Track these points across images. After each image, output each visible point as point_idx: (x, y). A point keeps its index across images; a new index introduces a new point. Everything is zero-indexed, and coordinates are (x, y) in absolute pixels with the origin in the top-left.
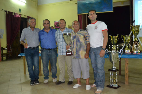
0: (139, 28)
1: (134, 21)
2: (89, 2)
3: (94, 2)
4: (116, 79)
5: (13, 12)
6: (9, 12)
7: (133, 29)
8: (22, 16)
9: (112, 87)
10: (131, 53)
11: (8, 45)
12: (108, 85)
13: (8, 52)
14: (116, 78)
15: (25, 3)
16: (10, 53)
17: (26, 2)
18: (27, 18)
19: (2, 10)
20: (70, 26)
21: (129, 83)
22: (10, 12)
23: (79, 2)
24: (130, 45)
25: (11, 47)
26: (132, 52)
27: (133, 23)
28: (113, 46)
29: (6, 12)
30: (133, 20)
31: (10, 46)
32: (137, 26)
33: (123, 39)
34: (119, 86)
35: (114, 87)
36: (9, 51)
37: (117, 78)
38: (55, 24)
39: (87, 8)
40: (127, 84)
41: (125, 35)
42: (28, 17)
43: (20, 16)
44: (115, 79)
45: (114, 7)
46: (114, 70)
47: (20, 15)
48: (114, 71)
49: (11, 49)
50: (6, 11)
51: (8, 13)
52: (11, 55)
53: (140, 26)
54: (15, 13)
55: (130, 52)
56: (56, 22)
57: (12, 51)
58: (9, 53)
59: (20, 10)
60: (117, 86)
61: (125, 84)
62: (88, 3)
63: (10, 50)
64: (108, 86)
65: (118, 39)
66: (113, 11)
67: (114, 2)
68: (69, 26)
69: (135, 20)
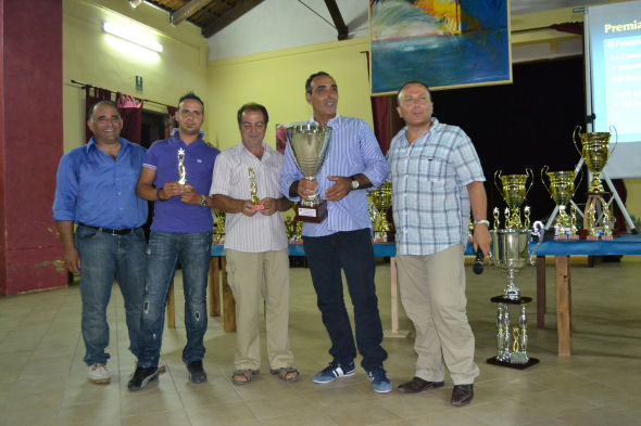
0: (606, 143)
1: (593, 116)
2: (415, 46)
3: (435, 46)
4: (521, 332)
5: (114, 89)
6: (96, 88)
7: (586, 148)
8: (146, 106)
9: (506, 364)
10: (577, 237)
12: (490, 356)
14: (521, 329)
15: (159, 53)
17: (160, 48)
18: (166, 111)
19: (73, 81)
21: (573, 353)
22: (100, 90)
23: (375, 46)
24: (574, 206)
26: (583, 234)
27: (589, 126)
28: (511, 213)
29: (84, 91)
30: (589, 113)
32: (599, 134)
33: (548, 183)
34: (533, 362)
35: (512, 361)
37: (524, 330)
38: (280, 137)
39: (406, 70)
40: (564, 353)
41: (556, 169)
42: (170, 108)
43: (139, 106)
44: (516, 335)
45: (515, 66)
46: (512, 297)
47: (140, 100)
48: (514, 302)
50: (87, 87)
51: (92, 94)
53: (613, 134)
54: (118, 95)
55: (577, 233)
56: (282, 128)
59: (139, 83)
60: (524, 357)
61: (556, 353)
62: (411, 49)
64: (493, 361)
65: (527, 186)
66: (511, 81)
67: (513, 45)
69: (596, 112)
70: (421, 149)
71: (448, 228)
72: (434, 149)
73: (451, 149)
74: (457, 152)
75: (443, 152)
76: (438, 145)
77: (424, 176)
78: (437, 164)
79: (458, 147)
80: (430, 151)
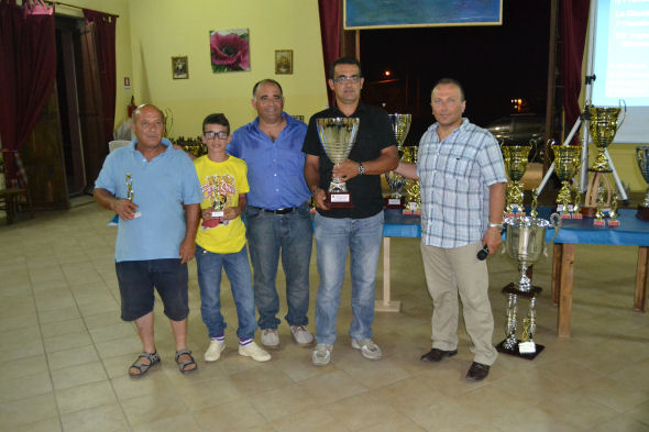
11: (5, 150)
13: (9, 185)
16: (18, 190)
18: (81, 15)
20: (285, 54)
25: (19, 163)
31: (17, 155)
36: (13, 181)
38: (215, 46)
42: (85, 11)
43: (51, 12)
44: (526, 325)
47: (50, 3)
49: (23, 171)
52: (24, 200)
56: (217, 36)
57: (26, 179)
58: (13, 190)
63: (21, 177)
68: (279, 57)
70: (450, 147)
71: (469, 226)
72: (462, 148)
73: (478, 149)
74: (484, 151)
75: (471, 152)
76: (466, 145)
77: (450, 173)
78: (463, 163)
79: (486, 147)
80: (459, 149)
